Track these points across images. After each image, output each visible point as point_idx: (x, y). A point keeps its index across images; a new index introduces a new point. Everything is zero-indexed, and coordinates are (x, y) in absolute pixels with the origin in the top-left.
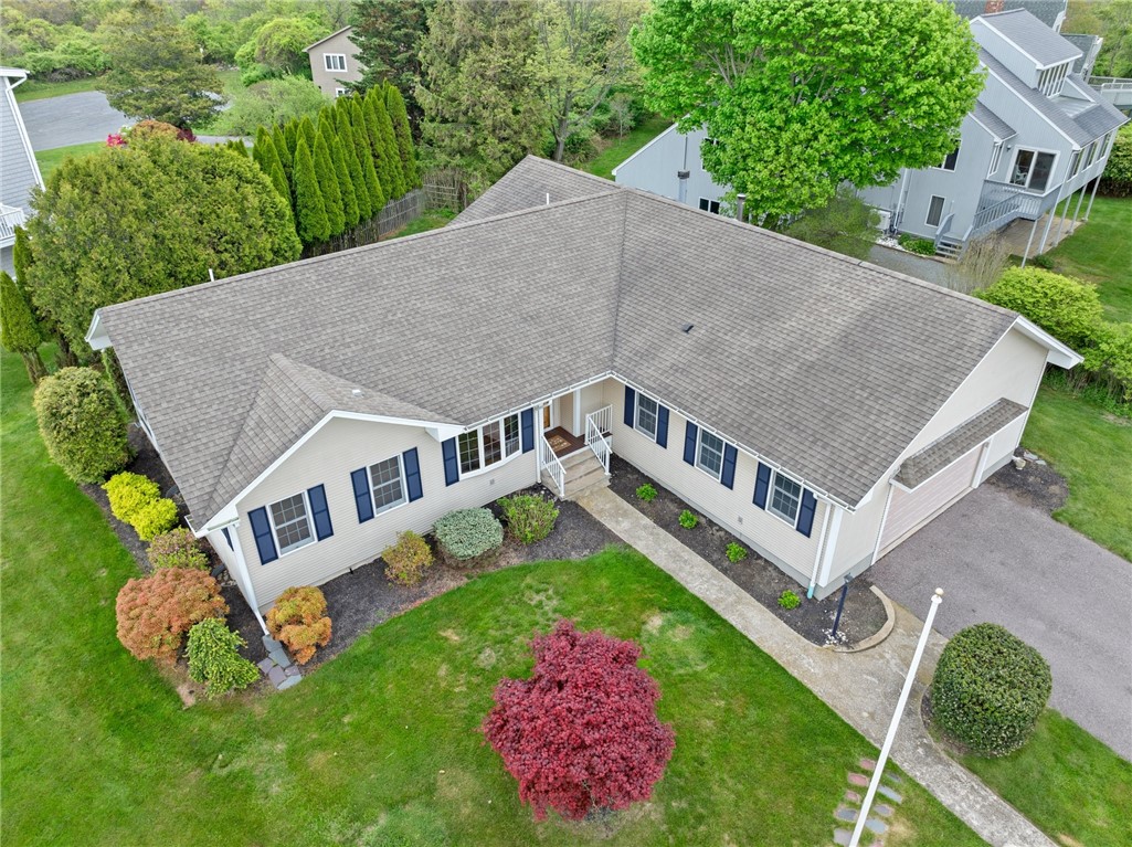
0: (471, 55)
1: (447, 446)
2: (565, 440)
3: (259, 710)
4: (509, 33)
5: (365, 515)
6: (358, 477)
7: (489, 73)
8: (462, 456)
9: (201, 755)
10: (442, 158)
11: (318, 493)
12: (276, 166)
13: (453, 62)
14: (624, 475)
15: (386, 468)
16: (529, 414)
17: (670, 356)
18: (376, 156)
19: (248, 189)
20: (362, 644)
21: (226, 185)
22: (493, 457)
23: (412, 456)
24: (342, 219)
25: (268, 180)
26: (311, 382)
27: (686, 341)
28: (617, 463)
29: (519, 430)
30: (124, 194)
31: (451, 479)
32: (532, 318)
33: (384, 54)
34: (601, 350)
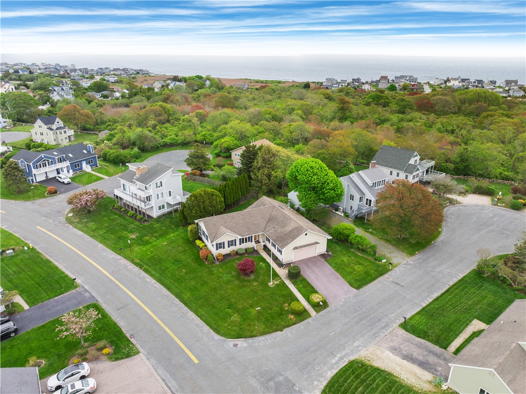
0: (262, 170)
1: (240, 239)
2: (258, 242)
3: (214, 265)
4: (269, 166)
5: (229, 247)
6: (229, 242)
7: (265, 173)
8: (242, 241)
9: (208, 268)
10: (255, 188)
11: (224, 243)
12: (222, 192)
13: (259, 169)
14: (265, 247)
15: (232, 241)
16: (252, 237)
17: (271, 231)
18: (241, 188)
19: (218, 198)
20: (227, 261)
21: (214, 197)
22: (246, 242)
23: (235, 240)
24: (232, 201)
25: (220, 195)
26: (225, 229)
27: (273, 229)
28: (265, 246)
29: (250, 239)
30: (200, 199)
31: (240, 244)
32: (255, 224)
33: (246, 164)
34: (263, 230)
